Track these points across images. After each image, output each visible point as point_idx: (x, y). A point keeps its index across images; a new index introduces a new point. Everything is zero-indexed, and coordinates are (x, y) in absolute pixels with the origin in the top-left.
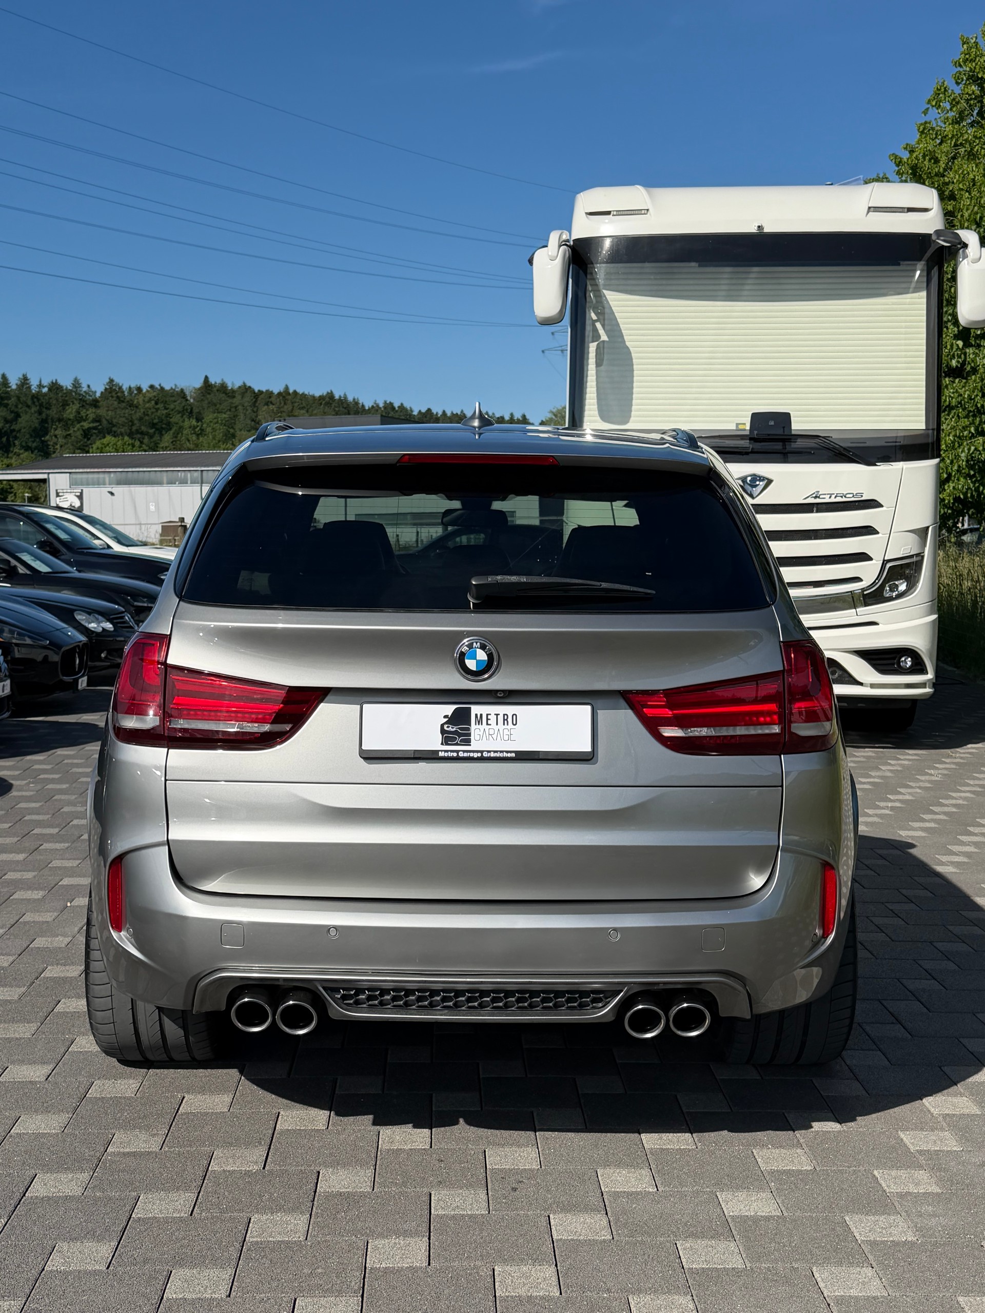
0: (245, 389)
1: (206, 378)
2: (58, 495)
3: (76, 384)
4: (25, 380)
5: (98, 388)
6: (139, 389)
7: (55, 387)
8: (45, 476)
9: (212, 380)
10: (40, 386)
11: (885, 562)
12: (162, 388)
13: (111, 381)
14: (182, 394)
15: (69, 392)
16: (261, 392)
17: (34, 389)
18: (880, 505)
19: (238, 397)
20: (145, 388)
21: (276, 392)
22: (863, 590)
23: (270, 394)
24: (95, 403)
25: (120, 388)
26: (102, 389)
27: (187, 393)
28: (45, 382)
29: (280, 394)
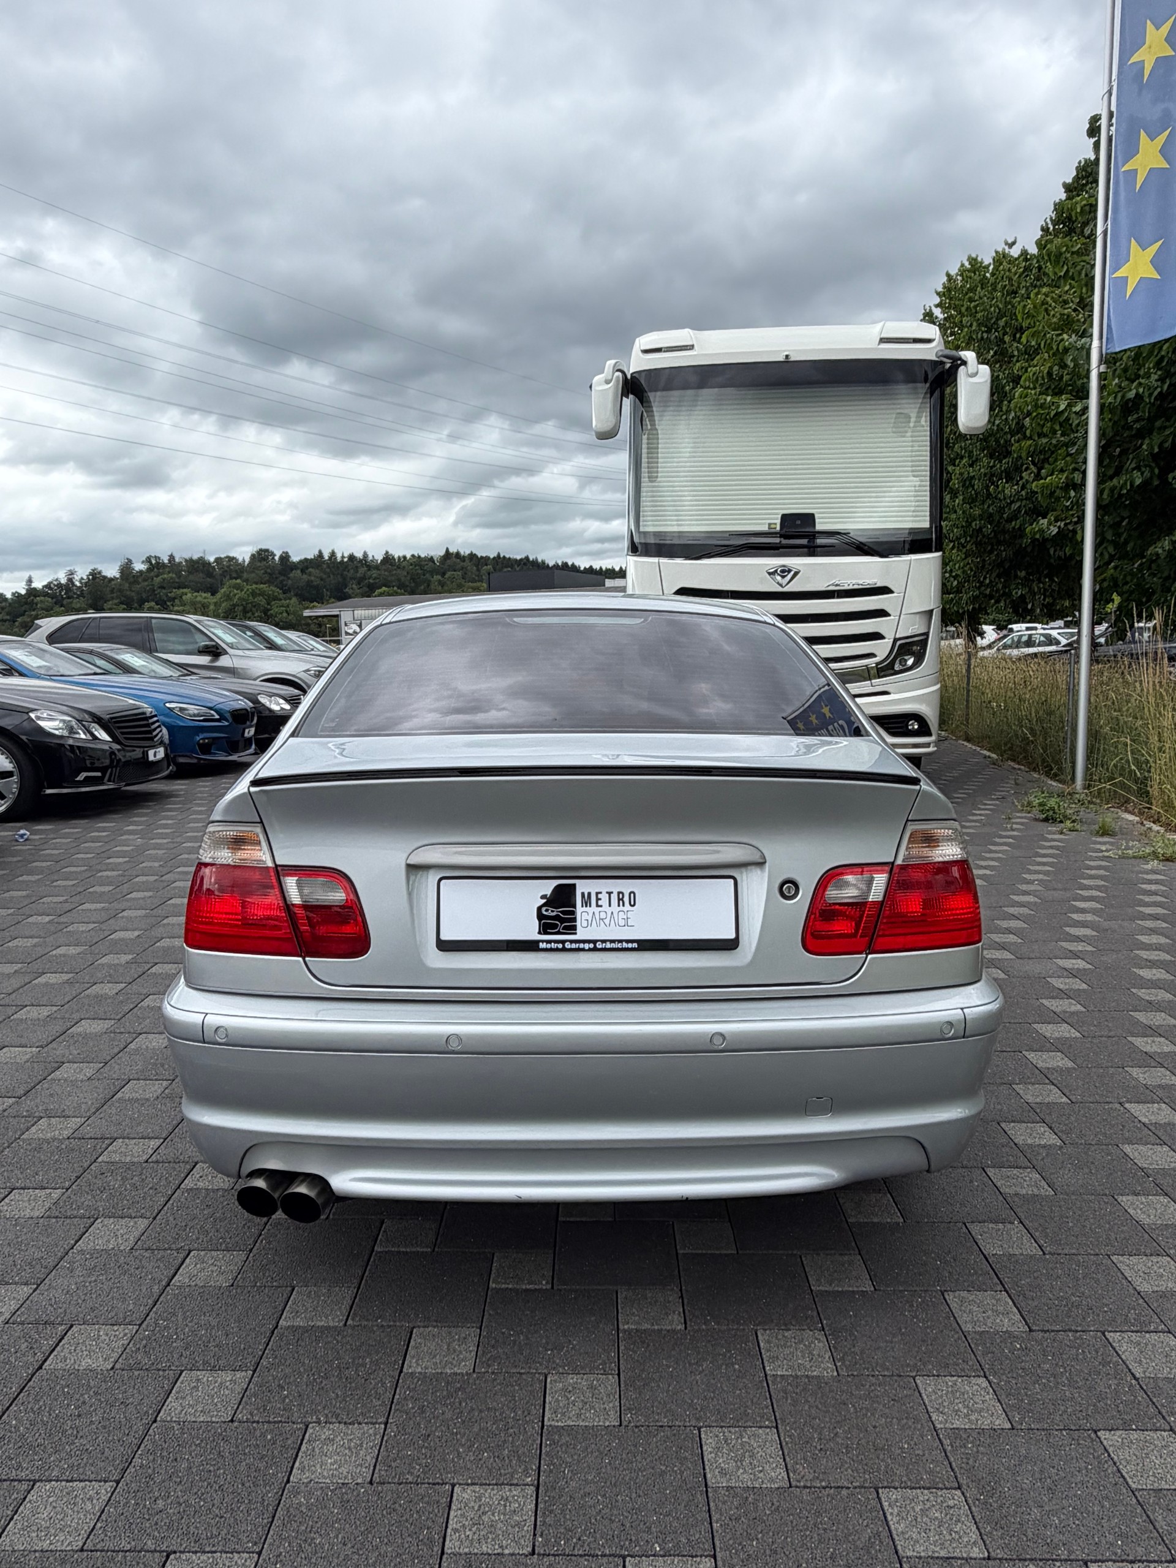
0: (472, 556)
1: (447, 549)
2: (346, 625)
3: (365, 555)
4: (333, 554)
5: (379, 557)
6: (405, 557)
7: (352, 557)
8: (338, 613)
9: (451, 551)
10: (343, 557)
11: (895, 640)
12: (419, 557)
13: (387, 552)
14: (431, 559)
15: (361, 561)
16: (482, 557)
17: (339, 559)
18: (891, 592)
19: (467, 561)
20: (408, 556)
21: (492, 557)
22: (877, 664)
23: (487, 558)
24: (377, 567)
25: (393, 557)
26: (382, 558)
27: (435, 559)
28: (346, 555)
29: (494, 558)
